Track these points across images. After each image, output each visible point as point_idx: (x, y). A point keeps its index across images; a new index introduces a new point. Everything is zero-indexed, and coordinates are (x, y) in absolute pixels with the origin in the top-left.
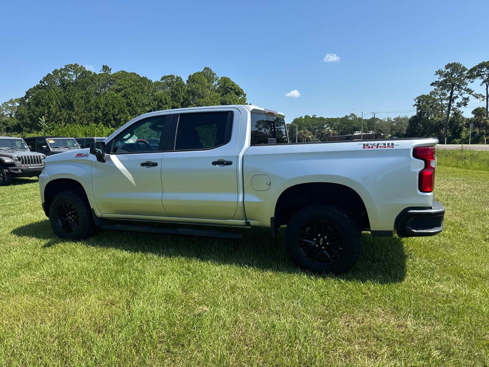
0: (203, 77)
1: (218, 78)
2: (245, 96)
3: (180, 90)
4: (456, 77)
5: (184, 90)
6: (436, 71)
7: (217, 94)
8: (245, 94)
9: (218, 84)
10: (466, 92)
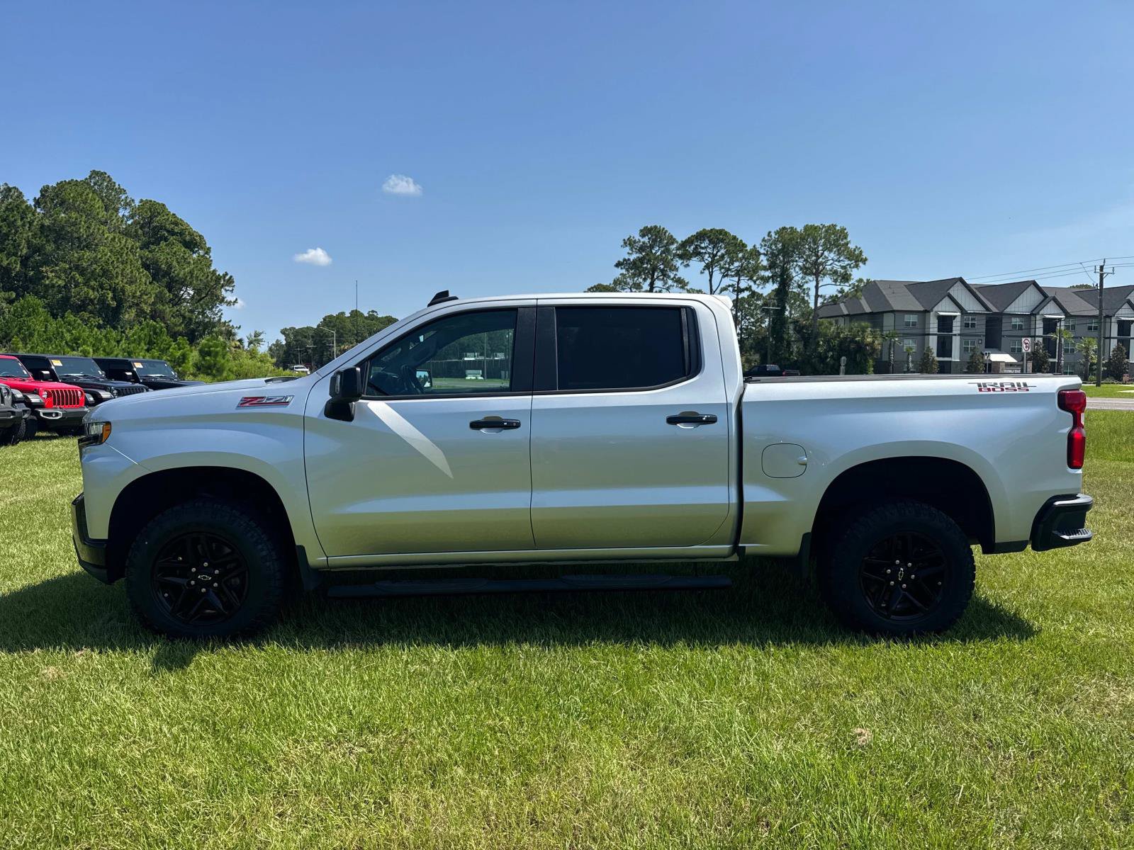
0: (90, 195)
1: (133, 200)
2: (207, 253)
3: (19, 223)
4: (659, 253)
5: (31, 223)
6: (624, 240)
7: (130, 242)
8: (209, 249)
9: (132, 217)
10: (675, 284)
